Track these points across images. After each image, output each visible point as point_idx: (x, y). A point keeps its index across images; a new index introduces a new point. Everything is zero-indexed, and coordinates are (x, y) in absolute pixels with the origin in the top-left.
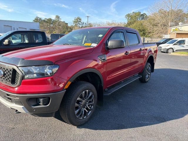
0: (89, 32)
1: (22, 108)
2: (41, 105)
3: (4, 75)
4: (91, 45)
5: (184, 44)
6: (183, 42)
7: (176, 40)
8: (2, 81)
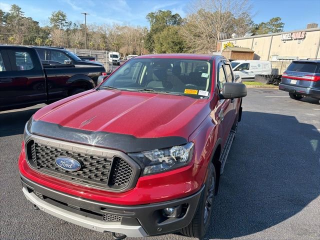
0: (172, 65)
1: (139, 229)
2: (169, 218)
4: (199, 94)
5: (248, 69)
7: (238, 64)
8: (72, 179)
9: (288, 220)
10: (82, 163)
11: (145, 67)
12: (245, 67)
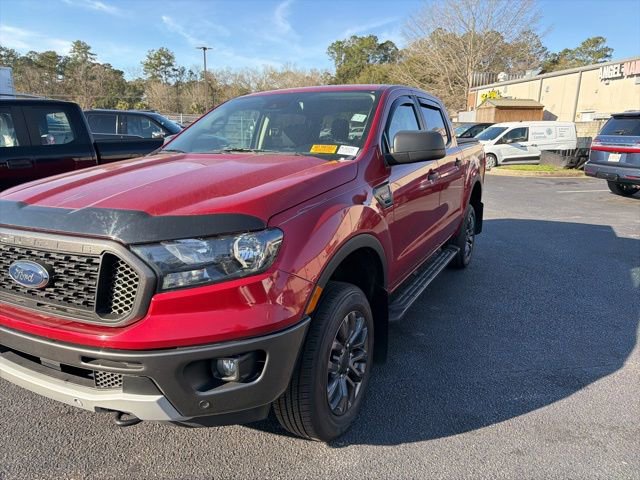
0: (302, 105)
1: (159, 402)
2: (226, 382)
3: (53, 279)
4: (339, 153)
5: (527, 140)
6: (523, 135)
8: (39, 305)
9: (533, 412)
10: (51, 271)
11: (267, 120)
12: (519, 135)
